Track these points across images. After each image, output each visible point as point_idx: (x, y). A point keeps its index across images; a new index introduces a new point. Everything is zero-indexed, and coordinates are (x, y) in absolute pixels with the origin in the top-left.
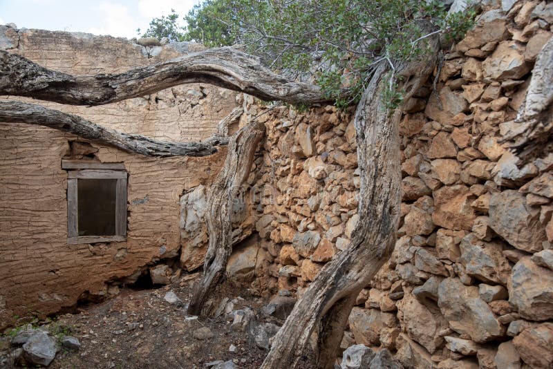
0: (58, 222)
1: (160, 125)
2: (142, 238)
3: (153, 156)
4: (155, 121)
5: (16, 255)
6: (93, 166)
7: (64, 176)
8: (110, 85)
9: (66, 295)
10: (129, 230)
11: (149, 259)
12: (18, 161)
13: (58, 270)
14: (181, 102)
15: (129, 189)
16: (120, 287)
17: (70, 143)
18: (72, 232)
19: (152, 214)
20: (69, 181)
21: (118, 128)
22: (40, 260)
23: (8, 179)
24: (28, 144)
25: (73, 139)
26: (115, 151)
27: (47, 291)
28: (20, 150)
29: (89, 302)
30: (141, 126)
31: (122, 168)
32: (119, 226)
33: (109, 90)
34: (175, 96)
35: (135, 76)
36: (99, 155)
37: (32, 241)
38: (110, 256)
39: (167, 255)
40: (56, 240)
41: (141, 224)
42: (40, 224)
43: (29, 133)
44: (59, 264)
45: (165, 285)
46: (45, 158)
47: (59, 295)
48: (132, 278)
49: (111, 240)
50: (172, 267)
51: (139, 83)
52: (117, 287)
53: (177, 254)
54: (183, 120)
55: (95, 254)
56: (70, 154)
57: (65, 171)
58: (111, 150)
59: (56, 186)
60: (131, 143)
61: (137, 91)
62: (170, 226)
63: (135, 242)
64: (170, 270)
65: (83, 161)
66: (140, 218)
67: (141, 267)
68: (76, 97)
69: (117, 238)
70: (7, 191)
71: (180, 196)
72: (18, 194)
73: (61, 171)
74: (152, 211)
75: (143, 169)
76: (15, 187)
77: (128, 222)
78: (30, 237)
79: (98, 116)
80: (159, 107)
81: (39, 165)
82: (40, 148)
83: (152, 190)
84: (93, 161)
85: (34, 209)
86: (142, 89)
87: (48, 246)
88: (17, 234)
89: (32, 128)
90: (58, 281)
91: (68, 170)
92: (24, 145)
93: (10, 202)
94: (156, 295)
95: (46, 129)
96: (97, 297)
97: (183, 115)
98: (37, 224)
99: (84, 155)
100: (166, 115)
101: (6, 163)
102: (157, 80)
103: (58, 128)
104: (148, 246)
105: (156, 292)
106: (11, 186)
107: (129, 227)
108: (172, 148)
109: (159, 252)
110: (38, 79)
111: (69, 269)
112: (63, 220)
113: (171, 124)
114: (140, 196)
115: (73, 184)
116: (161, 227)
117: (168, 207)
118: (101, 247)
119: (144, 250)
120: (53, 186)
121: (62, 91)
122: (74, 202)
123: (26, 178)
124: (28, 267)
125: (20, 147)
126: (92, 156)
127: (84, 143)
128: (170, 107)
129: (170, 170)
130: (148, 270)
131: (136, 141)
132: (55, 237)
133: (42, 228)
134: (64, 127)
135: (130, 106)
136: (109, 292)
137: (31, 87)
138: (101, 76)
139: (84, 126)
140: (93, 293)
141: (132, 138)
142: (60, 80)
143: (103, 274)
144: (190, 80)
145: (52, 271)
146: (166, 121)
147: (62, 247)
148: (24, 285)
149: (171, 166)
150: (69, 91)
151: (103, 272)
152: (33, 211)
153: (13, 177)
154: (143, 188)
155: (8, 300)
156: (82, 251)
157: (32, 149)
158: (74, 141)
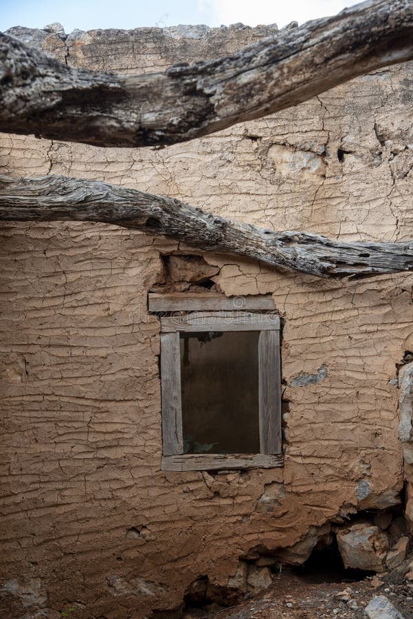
0: (143, 423)
1: (349, 210)
2: (316, 461)
3: (334, 276)
4: (338, 200)
5: (66, 493)
6: (210, 305)
7: (153, 327)
8: (199, 87)
9: (161, 584)
10: (288, 443)
11: (332, 510)
12: (68, 299)
13: (144, 527)
14: (395, 153)
15: (284, 351)
16: (273, 570)
17: (165, 259)
18: (170, 446)
19: (337, 407)
20: (164, 338)
21: (259, 221)
22: (111, 504)
23: (50, 337)
24: (87, 266)
25: (169, 250)
26: (254, 270)
27: (124, 572)
28: (71, 277)
29: (210, 602)
30: (307, 214)
31: (270, 306)
32: (266, 432)
33: (199, 101)
34: (383, 143)
35: (257, 60)
36: (221, 281)
37: (94, 464)
38: (249, 498)
39: (373, 503)
40: (140, 462)
41: (312, 430)
42: (110, 428)
43: (87, 243)
44: (147, 514)
45: (373, 573)
46: (118, 291)
47: (147, 582)
48: (299, 550)
49: (250, 463)
50: (387, 531)
51: (269, 76)
52: (266, 570)
53: (399, 501)
54: (401, 195)
55: (217, 494)
56: (165, 282)
57: (155, 317)
58: (245, 269)
59: (139, 347)
60: (286, 252)
61: (265, 95)
62: (376, 434)
63: (299, 468)
64: (383, 536)
65: (189, 294)
66: (310, 416)
67: (317, 527)
68: (126, 125)
69: (261, 459)
70: (47, 361)
71: (398, 366)
72: (69, 366)
73: (147, 318)
74: (336, 400)
75: (313, 307)
76: (63, 352)
77: (284, 424)
78: (91, 456)
79: (218, 198)
80: (346, 170)
81: (106, 306)
82: (109, 272)
83: (334, 354)
84: (210, 295)
85: (97, 397)
86: (277, 91)
87: (124, 476)
88: (67, 448)
89: (93, 231)
90: (145, 550)
91: (159, 314)
92: (78, 267)
93: (55, 383)
94: (345, 602)
95: (119, 233)
96: (224, 591)
97: (400, 183)
98: (103, 428)
99: (193, 282)
100: (362, 186)
101: (46, 304)
102: (311, 64)
103: (138, 227)
104: (328, 479)
105: (346, 592)
106: (55, 351)
107: (287, 436)
108: (373, 255)
109: (355, 494)
110: (37, 86)
111: (168, 525)
112: (153, 420)
113: (374, 205)
114: (308, 368)
115: (171, 344)
116: (358, 436)
117: (370, 392)
118: (230, 478)
119: (321, 487)
120: (134, 349)
121: (95, 114)
122: (175, 382)
123: (82, 333)
124: (88, 519)
125: (72, 272)
126: (207, 284)
127: (190, 258)
128: (371, 166)
129: (372, 307)
130: (334, 535)
131: (295, 245)
132: (137, 456)
133: (113, 436)
134: (148, 224)
135: (284, 173)
136: (251, 581)
137: (21, 104)
138: (178, 69)
139: (188, 220)
140: (216, 583)
141: (287, 240)
142: (86, 85)
143: (237, 539)
144: (397, 55)
145: (134, 529)
146: (361, 199)
147: (152, 477)
148: (80, 558)
149: (377, 298)
150: (111, 112)
151: (235, 535)
152: (96, 400)
153: (58, 332)
154: (313, 349)
155: (51, 589)
156: (192, 487)
157: (92, 274)
158: (171, 254)
